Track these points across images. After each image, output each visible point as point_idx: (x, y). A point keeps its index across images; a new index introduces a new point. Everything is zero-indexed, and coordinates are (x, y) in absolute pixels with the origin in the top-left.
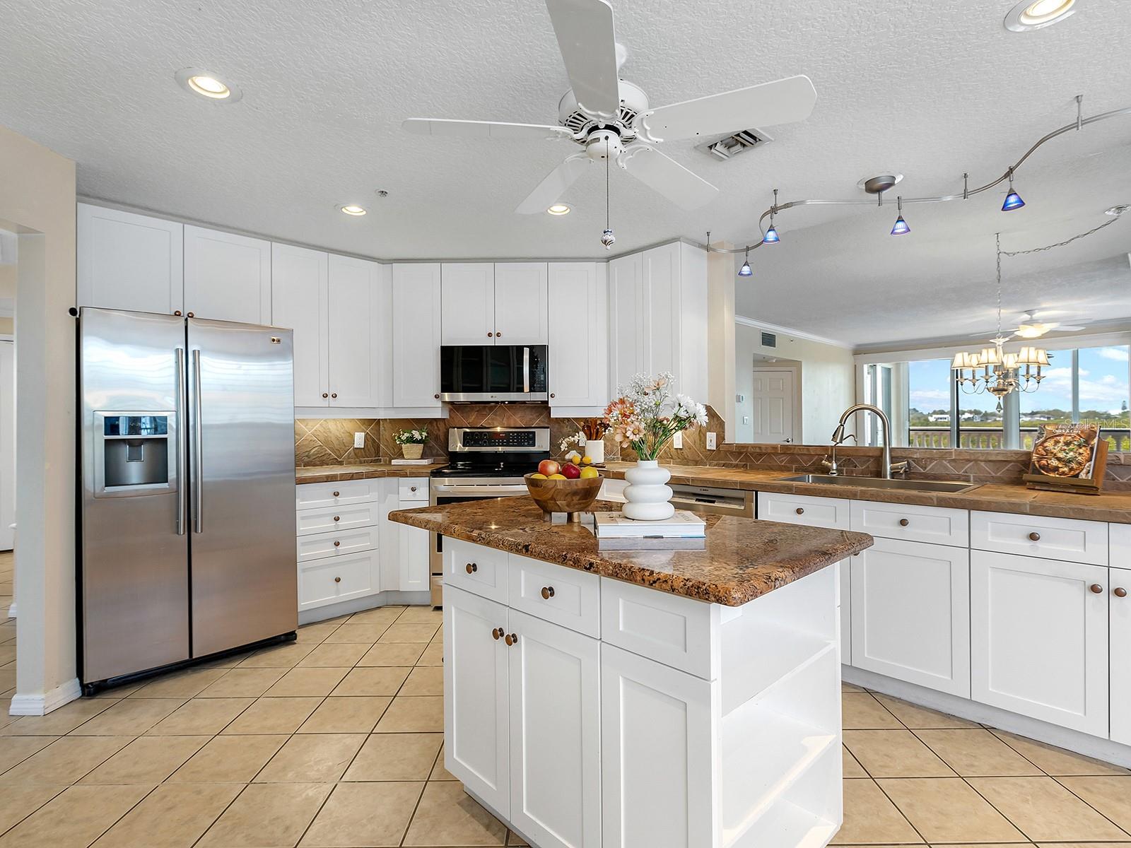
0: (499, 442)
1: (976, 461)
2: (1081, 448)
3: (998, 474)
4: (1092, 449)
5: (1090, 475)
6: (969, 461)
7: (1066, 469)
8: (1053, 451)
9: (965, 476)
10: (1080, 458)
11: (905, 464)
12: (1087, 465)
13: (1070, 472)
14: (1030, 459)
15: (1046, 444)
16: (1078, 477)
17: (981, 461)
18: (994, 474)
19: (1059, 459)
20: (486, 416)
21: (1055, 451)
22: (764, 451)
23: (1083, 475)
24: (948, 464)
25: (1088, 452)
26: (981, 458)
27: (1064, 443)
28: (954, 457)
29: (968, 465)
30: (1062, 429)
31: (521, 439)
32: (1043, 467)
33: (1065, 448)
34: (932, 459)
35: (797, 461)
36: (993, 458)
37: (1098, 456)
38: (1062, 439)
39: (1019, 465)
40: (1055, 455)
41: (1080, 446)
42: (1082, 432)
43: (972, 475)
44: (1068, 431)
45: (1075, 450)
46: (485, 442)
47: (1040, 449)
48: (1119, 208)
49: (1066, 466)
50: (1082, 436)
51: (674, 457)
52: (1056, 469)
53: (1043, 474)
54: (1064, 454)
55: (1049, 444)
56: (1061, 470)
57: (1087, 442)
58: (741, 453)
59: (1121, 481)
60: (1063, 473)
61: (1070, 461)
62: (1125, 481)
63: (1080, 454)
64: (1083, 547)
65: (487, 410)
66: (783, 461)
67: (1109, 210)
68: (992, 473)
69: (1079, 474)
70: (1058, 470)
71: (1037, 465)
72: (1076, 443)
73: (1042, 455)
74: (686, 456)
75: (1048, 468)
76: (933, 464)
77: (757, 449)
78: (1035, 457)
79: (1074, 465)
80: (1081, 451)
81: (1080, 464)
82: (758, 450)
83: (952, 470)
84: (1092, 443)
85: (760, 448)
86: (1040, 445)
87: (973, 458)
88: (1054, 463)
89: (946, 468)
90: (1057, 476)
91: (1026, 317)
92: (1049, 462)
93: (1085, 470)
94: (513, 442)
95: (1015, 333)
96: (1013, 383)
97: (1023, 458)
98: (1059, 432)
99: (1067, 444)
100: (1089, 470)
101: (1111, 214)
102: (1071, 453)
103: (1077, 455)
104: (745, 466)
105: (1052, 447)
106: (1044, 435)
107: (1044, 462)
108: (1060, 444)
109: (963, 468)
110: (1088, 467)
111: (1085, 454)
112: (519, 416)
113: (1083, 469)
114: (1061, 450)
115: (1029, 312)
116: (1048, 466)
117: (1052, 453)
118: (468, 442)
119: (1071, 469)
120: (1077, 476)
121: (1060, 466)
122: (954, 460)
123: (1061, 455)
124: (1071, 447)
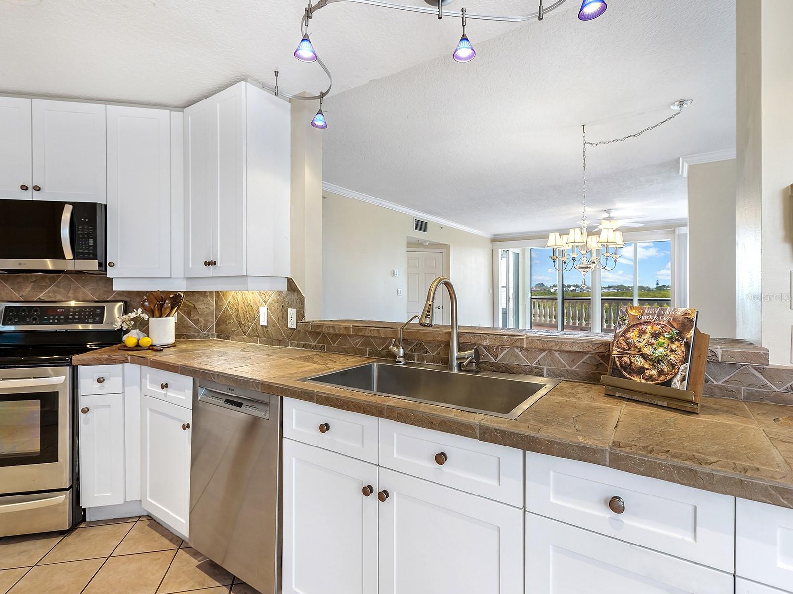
0: (54, 319)
1: (550, 351)
2: (672, 342)
3: (574, 368)
4: (687, 345)
5: (686, 382)
6: (542, 350)
7: (654, 372)
8: (637, 344)
9: (538, 368)
10: (672, 357)
11: (471, 354)
12: (682, 367)
13: (659, 376)
14: (609, 352)
15: (629, 335)
16: (670, 386)
17: (556, 351)
18: (569, 368)
19: (645, 357)
20: (46, 287)
21: (640, 345)
22: (337, 332)
23: (676, 384)
24: (520, 353)
25: (684, 350)
26: (554, 348)
27: (652, 334)
28: (525, 346)
29: (542, 355)
30: (648, 314)
31: (85, 315)
32: (625, 367)
33: (653, 341)
34: (503, 348)
35: (370, 344)
36: (568, 348)
37: (695, 355)
38: (649, 328)
39: (597, 357)
40: (640, 350)
41: (671, 340)
42: (674, 320)
43: (545, 368)
44: (655, 317)
45: (665, 345)
46: (35, 319)
47: (622, 341)
48: (681, 103)
49: (654, 367)
50: (675, 325)
51: (261, 335)
52: (641, 371)
53: (625, 377)
54: (652, 350)
55: (633, 335)
56: (648, 373)
57: (681, 334)
58: (319, 333)
59: (715, 383)
60: (650, 378)
61: (659, 361)
62: (720, 383)
63: (672, 351)
64: (691, 533)
65: (47, 281)
66: (357, 344)
67: (673, 104)
68: (566, 365)
69: (671, 380)
70: (643, 372)
71: (618, 365)
72: (666, 335)
73: (624, 349)
74: (271, 335)
75: (630, 368)
76: (505, 352)
77: (331, 329)
78: (615, 352)
79: (665, 368)
80: (673, 346)
81: (672, 365)
82: (331, 331)
83: (525, 361)
84: (688, 336)
85: (333, 327)
86: (622, 335)
87: (545, 347)
88: (639, 362)
89: (517, 356)
90: (643, 381)
91: (606, 215)
92: (633, 360)
93: (679, 377)
94: (74, 319)
95: (599, 227)
96: (595, 261)
97: (602, 350)
98: (644, 318)
99: (656, 335)
100: (685, 376)
101: (675, 108)
102: (661, 350)
103: (668, 352)
104: (322, 348)
105: (636, 339)
106: (627, 322)
107: (626, 359)
108: (647, 336)
109: (535, 358)
110: (683, 371)
111: (679, 352)
112: (90, 287)
113: (676, 374)
114: (649, 344)
115: (607, 211)
116: (630, 365)
117: (636, 347)
118: (10, 320)
119: (661, 373)
120: (668, 383)
121: (647, 366)
122: (526, 349)
123: (648, 351)
124: (661, 340)
